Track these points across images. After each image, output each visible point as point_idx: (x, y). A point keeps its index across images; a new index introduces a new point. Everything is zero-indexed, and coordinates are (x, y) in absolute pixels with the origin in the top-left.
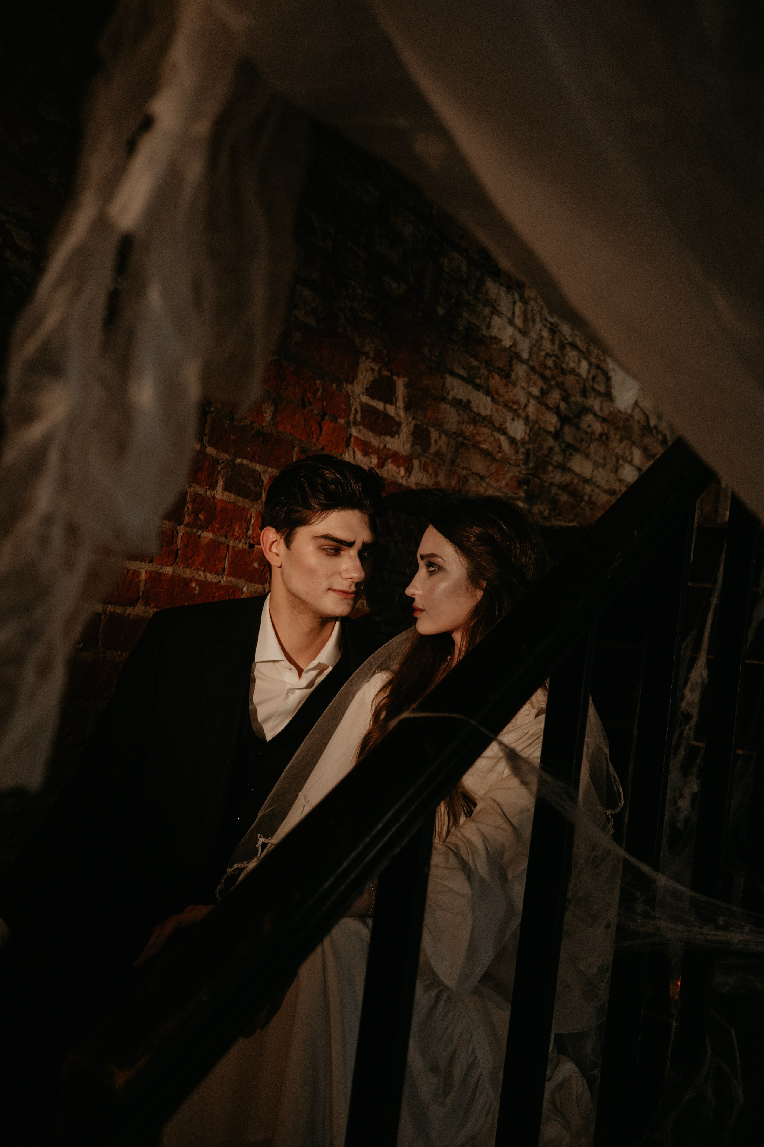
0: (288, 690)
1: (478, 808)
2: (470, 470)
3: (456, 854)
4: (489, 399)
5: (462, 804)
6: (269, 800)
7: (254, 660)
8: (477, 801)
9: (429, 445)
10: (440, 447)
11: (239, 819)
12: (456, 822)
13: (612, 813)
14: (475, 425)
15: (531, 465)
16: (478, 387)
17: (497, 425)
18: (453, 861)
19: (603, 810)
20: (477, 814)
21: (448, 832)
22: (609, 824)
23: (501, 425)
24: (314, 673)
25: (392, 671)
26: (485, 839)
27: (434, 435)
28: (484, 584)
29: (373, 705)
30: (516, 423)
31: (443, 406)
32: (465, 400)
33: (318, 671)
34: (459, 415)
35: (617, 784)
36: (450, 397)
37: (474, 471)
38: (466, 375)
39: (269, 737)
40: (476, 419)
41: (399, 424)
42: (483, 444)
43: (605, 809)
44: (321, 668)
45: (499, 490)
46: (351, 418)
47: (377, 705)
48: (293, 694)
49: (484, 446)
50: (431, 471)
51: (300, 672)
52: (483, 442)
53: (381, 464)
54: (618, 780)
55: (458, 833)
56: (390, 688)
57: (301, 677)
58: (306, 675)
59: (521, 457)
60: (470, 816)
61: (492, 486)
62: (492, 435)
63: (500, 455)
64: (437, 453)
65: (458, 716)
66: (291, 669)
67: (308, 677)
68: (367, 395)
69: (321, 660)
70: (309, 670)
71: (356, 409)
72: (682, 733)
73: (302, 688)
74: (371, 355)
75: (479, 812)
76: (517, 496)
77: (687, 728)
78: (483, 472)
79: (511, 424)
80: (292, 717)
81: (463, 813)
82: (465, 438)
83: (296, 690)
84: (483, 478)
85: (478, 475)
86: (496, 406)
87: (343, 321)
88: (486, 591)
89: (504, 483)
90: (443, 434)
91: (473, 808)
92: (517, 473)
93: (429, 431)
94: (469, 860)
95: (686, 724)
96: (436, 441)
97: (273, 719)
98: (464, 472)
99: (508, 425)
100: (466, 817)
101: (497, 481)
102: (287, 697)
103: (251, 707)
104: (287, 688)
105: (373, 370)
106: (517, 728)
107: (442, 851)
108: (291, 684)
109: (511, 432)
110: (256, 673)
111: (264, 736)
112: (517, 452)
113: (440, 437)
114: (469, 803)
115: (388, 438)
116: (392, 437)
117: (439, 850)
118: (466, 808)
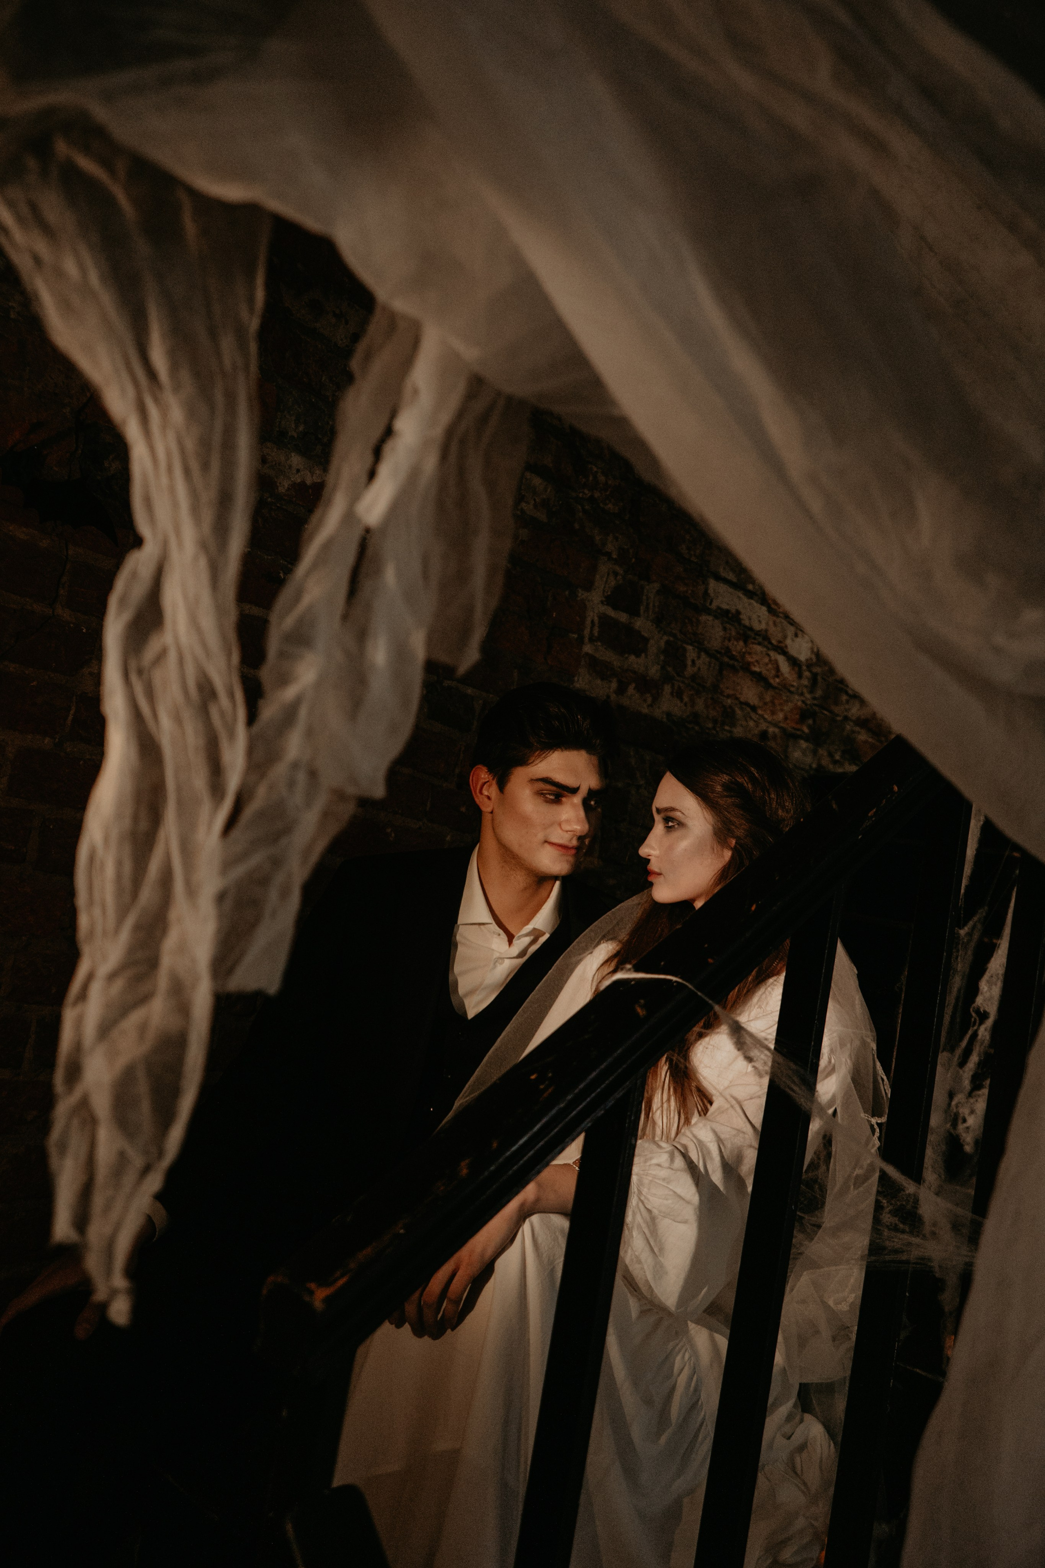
0: (495, 959)
1: (715, 1105)
2: (737, 699)
3: (685, 1156)
4: (764, 608)
5: (695, 1102)
6: (469, 1087)
7: (457, 923)
8: (714, 1098)
9: (685, 666)
10: (699, 669)
11: (432, 1109)
12: (688, 1121)
13: (879, 1122)
14: (745, 642)
15: (819, 693)
16: (750, 595)
17: (774, 642)
18: (679, 1162)
19: (866, 1118)
20: (712, 1114)
21: (678, 1132)
22: (874, 1134)
23: (780, 642)
24: (527, 940)
25: (620, 941)
26: (720, 1141)
27: (691, 652)
28: (733, 842)
29: (595, 981)
30: (798, 640)
31: (704, 618)
32: (733, 611)
33: (532, 937)
34: (725, 629)
35: (886, 1088)
36: (714, 606)
37: (742, 700)
38: (735, 580)
39: (471, 1014)
40: (747, 634)
41: (646, 640)
42: (755, 666)
43: (869, 1116)
44: (536, 934)
45: (776, 725)
46: (587, 632)
47: (599, 981)
48: (501, 964)
49: (757, 669)
50: (686, 699)
51: (511, 938)
52: (756, 664)
53: (621, 690)
54: (888, 1083)
55: (688, 1133)
56: (615, 961)
57: (512, 945)
58: (518, 942)
59: (805, 682)
60: (705, 1115)
61: (765, 719)
62: (768, 655)
63: (777, 680)
64: (693, 677)
65: (674, 979)
66: (499, 935)
67: (520, 943)
68: (608, 604)
69: (537, 925)
70: (521, 935)
71: (593, 622)
72: (975, 1035)
73: (512, 956)
74: (614, 556)
75: (714, 1112)
76: (799, 733)
77: (982, 1028)
78: (754, 700)
79: (793, 640)
80: (499, 992)
81: (696, 1112)
82: (732, 657)
83: (505, 960)
84: (754, 708)
85: (747, 704)
86: (775, 618)
87: (581, 514)
88: (735, 850)
89: (781, 716)
90: (702, 654)
91: (709, 1106)
92: (799, 703)
93: (685, 650)
94: (699, 1162)
95: (981, 1024)
96: (693, 661)
97: (478, 992)
98: (729, 701)
99: (788, 642)
100: (700, 1115)
101: (773, 713)
102: (495, 967)
103: (451, 978)
104: (495, 957)
105: (616, 574)
106: (766, 1015)
107: (668, 1149)
108: (500, 953)
109: (793, 652)
110: (458, 938)
111: (465, 1013)
112: (800, 676)
113: (699, 657)
114: (704, 1100)
115: (632, 658)
116: (638, 656)
117: (664, 1148)
118: (700, 1105)
